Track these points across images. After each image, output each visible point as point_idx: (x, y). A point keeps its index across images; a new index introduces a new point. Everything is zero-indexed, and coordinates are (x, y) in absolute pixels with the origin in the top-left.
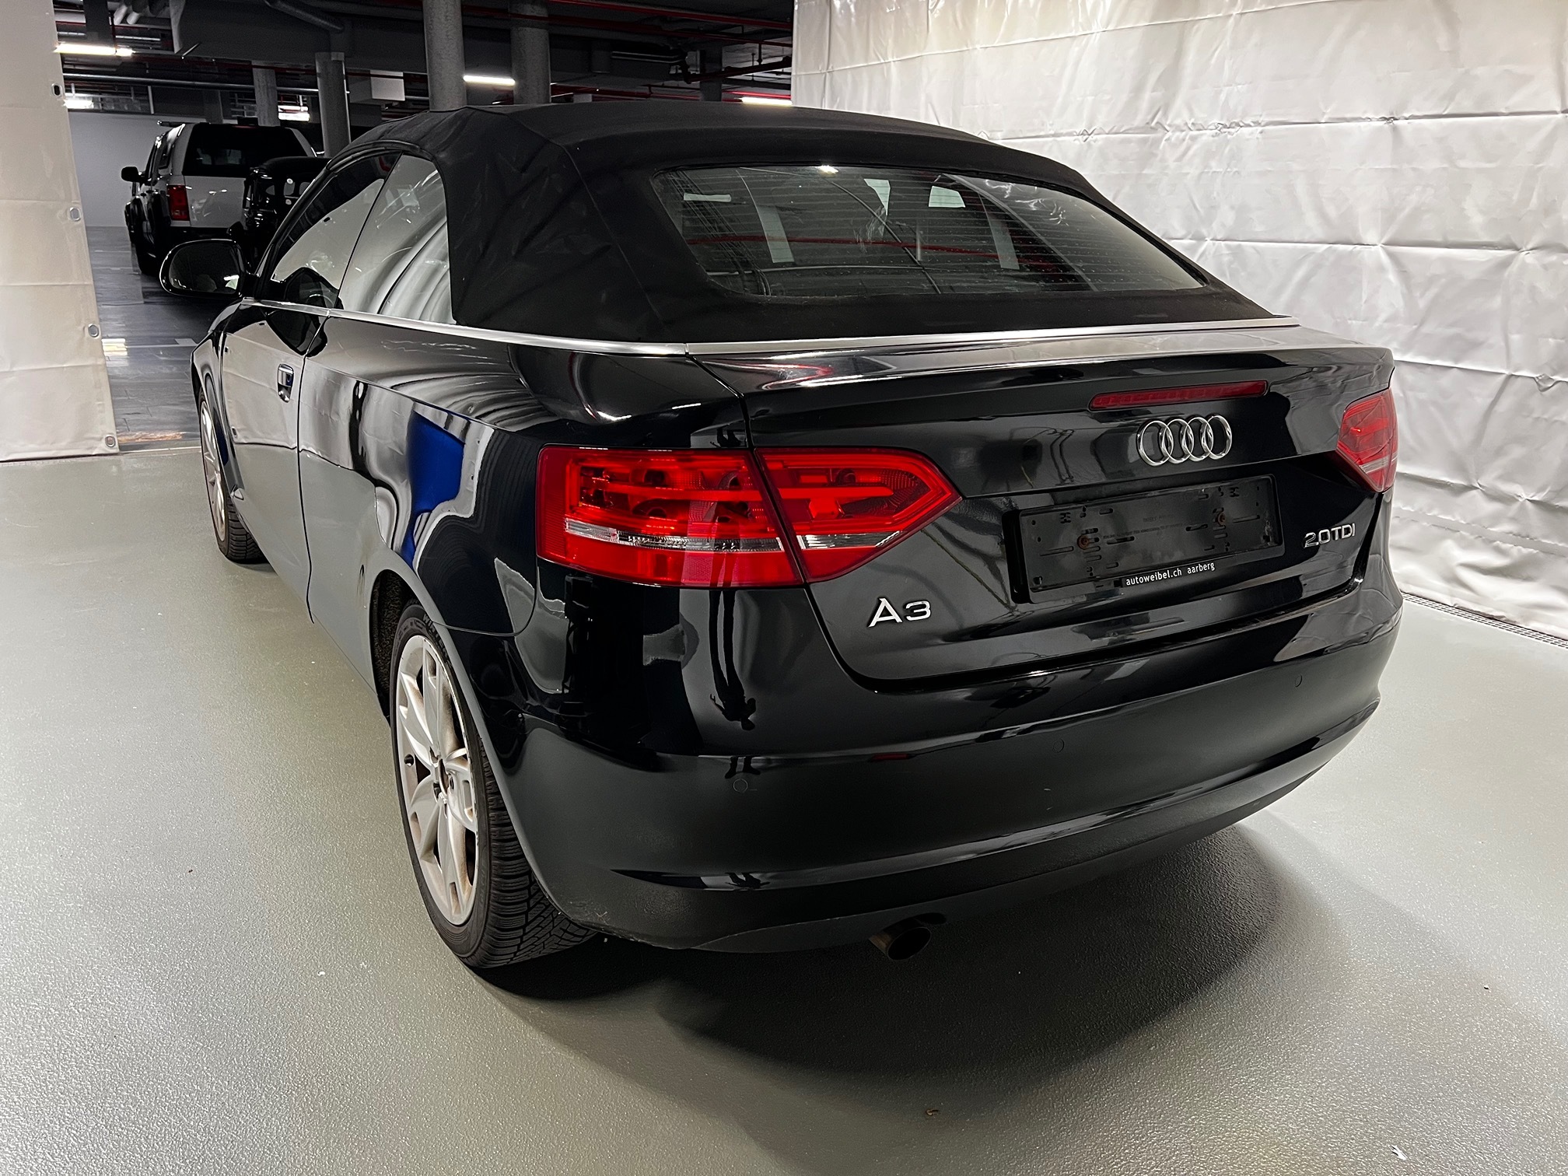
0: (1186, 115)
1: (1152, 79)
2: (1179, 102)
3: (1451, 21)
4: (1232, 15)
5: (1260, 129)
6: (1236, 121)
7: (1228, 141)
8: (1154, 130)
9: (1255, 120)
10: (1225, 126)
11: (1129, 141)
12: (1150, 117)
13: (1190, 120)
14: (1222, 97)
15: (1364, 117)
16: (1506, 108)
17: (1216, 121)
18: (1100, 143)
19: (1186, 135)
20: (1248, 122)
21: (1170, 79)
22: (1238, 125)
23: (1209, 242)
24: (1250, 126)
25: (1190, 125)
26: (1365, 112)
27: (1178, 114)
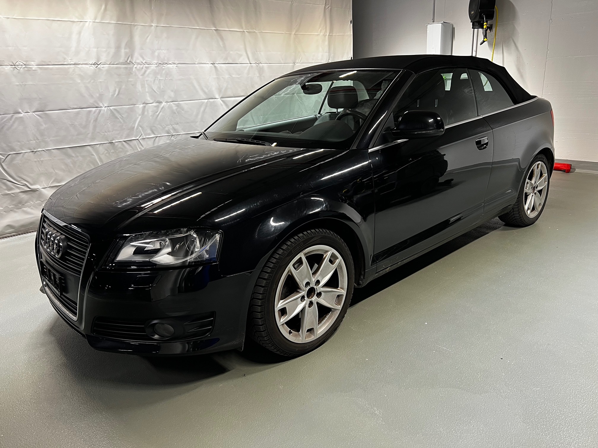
0: (141, 60)
1: (123, 45)
2: (136, 55)
3: (222, 39)
4: (152, 26)
5: (176, 65)
6: (166, 62)
7: (163, 69)
8: (129, 64)
9: (173, 62)
10: (160, 64)
11: (120, 68)
12: (126, 59)
13: (143, 61)
14: (156, 54)
15: (207, 63)
16: (239, 62)
17: (156, 62)
18: (106, 68)
19: (143, 66)
20: (170, 63)
21: (130, 45)
22: (166, 63)
23: (164, 104)
24: (172, 64)
25: (144, 63)
26: (206, 62)
27: (137, 58)
